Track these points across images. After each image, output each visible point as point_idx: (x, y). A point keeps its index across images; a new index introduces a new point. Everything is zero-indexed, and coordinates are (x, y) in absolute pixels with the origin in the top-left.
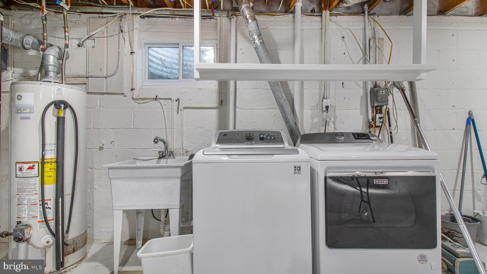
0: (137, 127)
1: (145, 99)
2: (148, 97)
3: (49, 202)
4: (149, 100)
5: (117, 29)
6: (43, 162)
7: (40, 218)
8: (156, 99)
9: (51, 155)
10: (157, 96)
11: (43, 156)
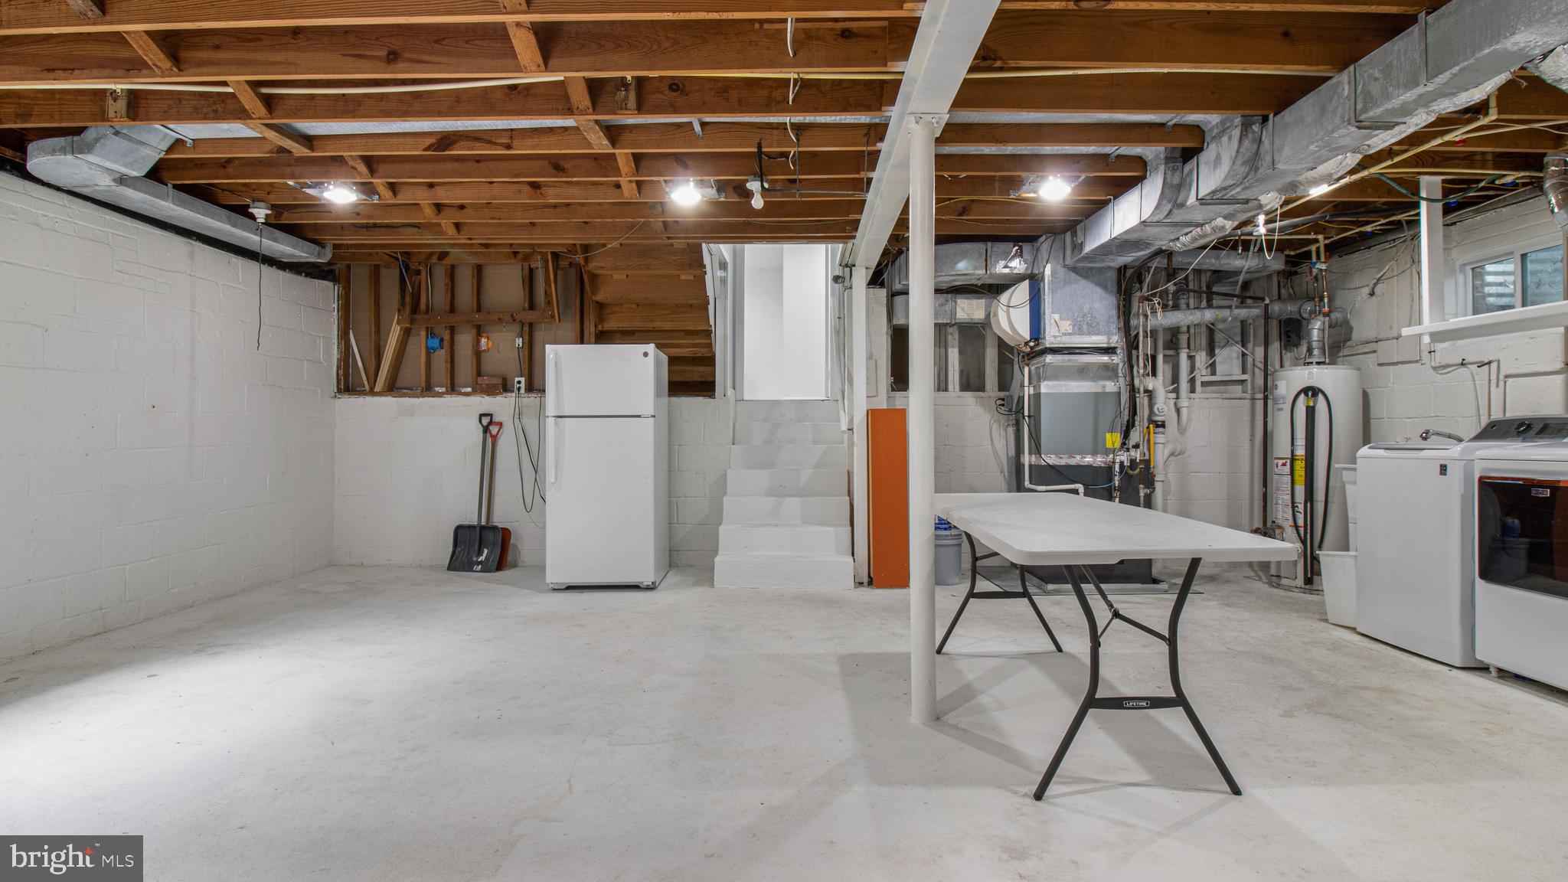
0: (1439, 415)
1: (1448, 366)
2: (1451, 363)
3: (1299, 505)
4: (1454, 368)
5: (1409, 261)
6: (1293, 459)
7: (1291, 522)
8: (1462, 364)
9: (1300, 452)
10: (1463, 360)
11: (1292, 451)
